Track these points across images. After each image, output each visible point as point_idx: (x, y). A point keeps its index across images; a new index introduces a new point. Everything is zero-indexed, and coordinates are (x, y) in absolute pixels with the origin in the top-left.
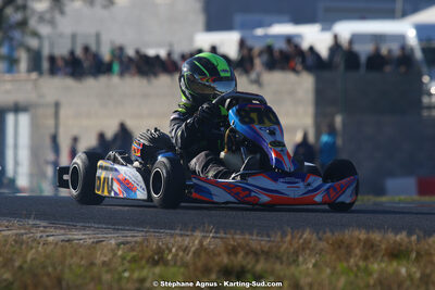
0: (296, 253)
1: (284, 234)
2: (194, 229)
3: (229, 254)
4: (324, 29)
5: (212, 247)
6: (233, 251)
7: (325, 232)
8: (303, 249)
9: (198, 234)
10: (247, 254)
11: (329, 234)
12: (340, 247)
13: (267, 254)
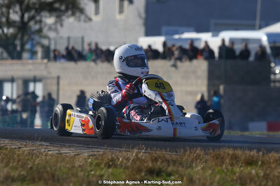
0: (192, 162)
1: (185, 151)
2: (133, 148)
3: (152, 162)
4: (213, 36)
5: (143, 158)
6: (156, 160)
7: (209, 150)
8: (196, 159)
9: (136, 151)
10: (163, 162)
11: (211, 151)
12: (217, 158)
13: (174, 162)
